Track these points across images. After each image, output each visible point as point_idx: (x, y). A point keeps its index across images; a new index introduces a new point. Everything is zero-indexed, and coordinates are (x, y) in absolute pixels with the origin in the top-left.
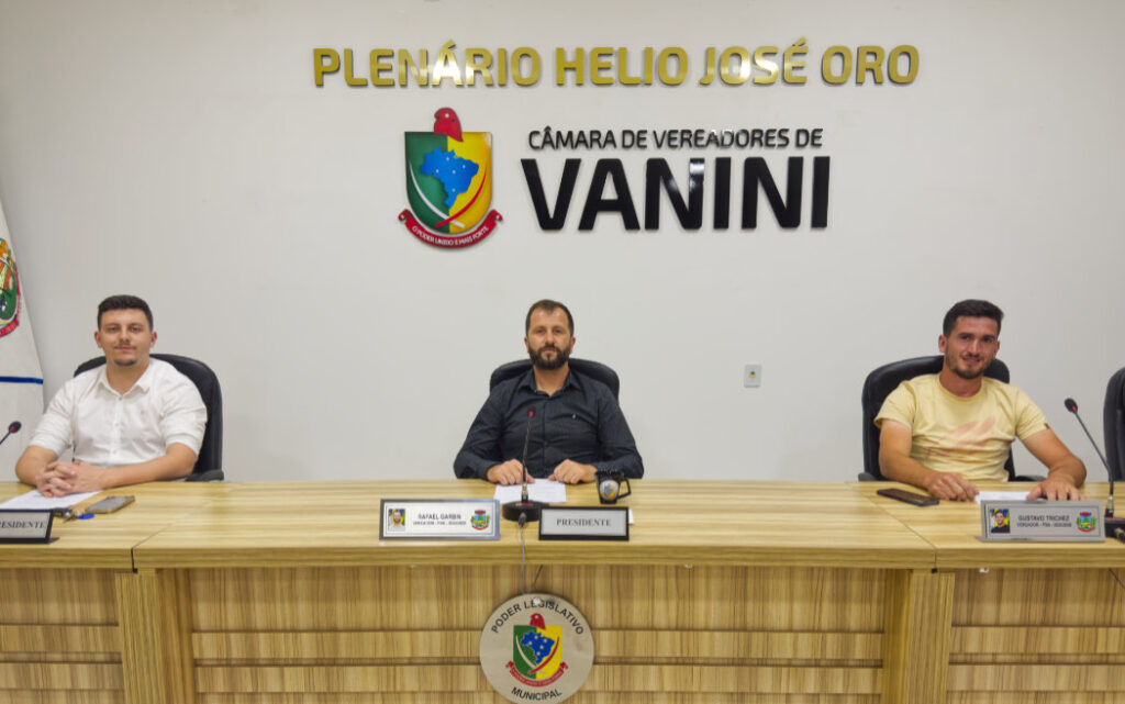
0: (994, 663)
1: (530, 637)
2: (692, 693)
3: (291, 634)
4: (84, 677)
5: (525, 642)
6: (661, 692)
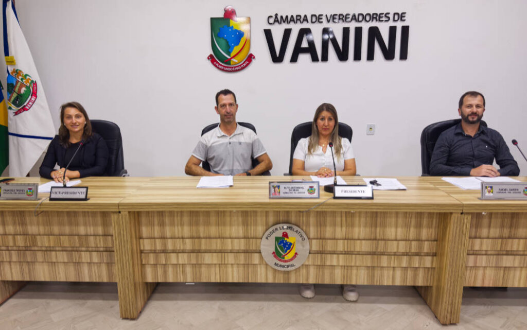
0: (486, 254)
1: (282, 242)
2: (352, 266)
3: (181, 240)
4: (95, 257)
5: (280, 244)
6: (338, 266)
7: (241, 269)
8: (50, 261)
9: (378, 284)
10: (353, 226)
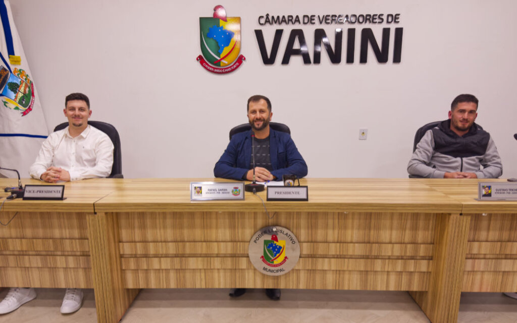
0: (485, 258)
1: (271, 245)
2: (344, 271)
3: (164, 243)
4: (71, 262)
5: (269, 247)
6: (330, 270)
7: (228, 274)
8: (23, 266)
9: (372, 289)
10: (345, 228)
